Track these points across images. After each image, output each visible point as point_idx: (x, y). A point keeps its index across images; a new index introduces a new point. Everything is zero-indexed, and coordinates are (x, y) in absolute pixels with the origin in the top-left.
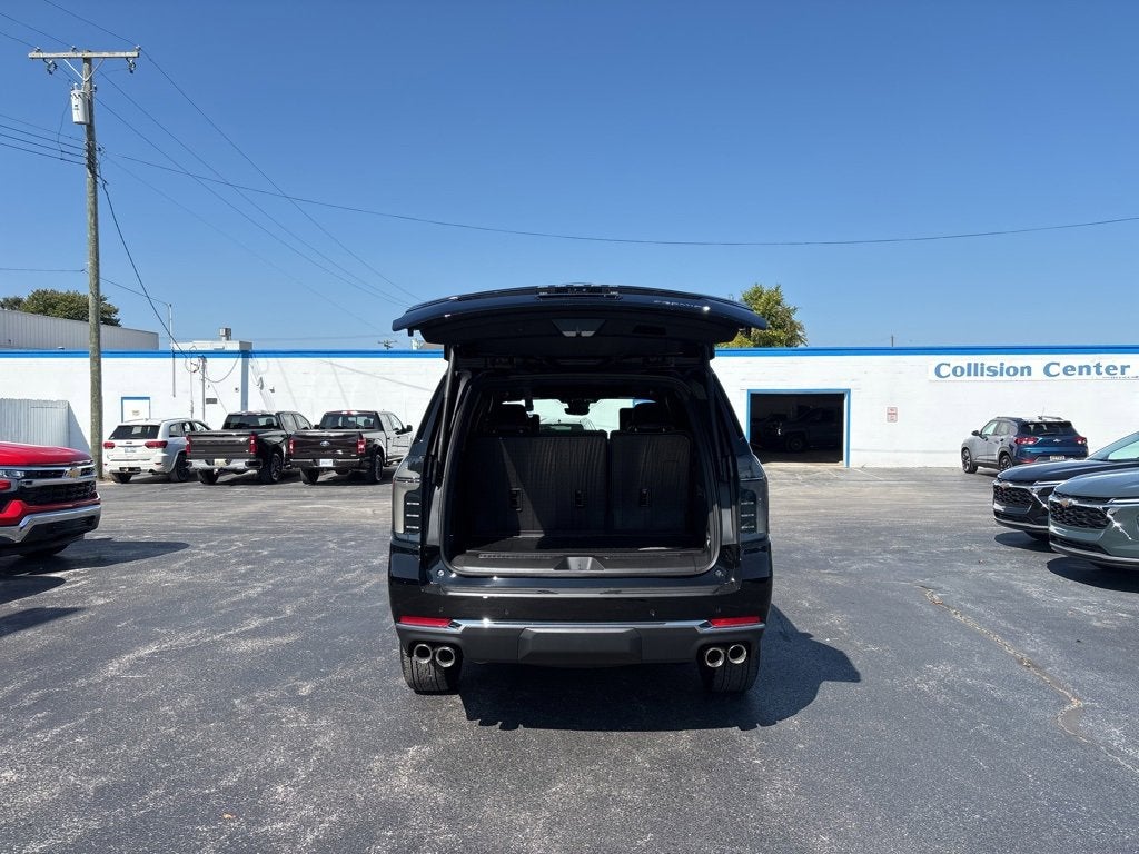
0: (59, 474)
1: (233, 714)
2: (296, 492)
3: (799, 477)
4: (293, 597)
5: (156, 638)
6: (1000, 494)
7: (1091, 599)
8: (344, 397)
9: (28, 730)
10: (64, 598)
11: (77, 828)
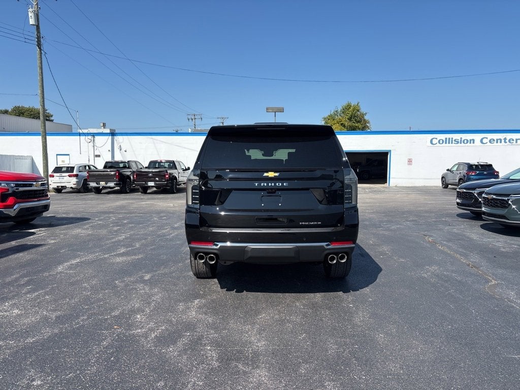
0: (31, 185)
1: (116, 287)
2: (138, 197)
3: (367, 190)
4: (139, 240)
5: (79, 256)
6: (460, 195)
7: (500, 240)
8: (158, 154)
9: (23, 294)
10: (36, 240)
11: (48, 332)
